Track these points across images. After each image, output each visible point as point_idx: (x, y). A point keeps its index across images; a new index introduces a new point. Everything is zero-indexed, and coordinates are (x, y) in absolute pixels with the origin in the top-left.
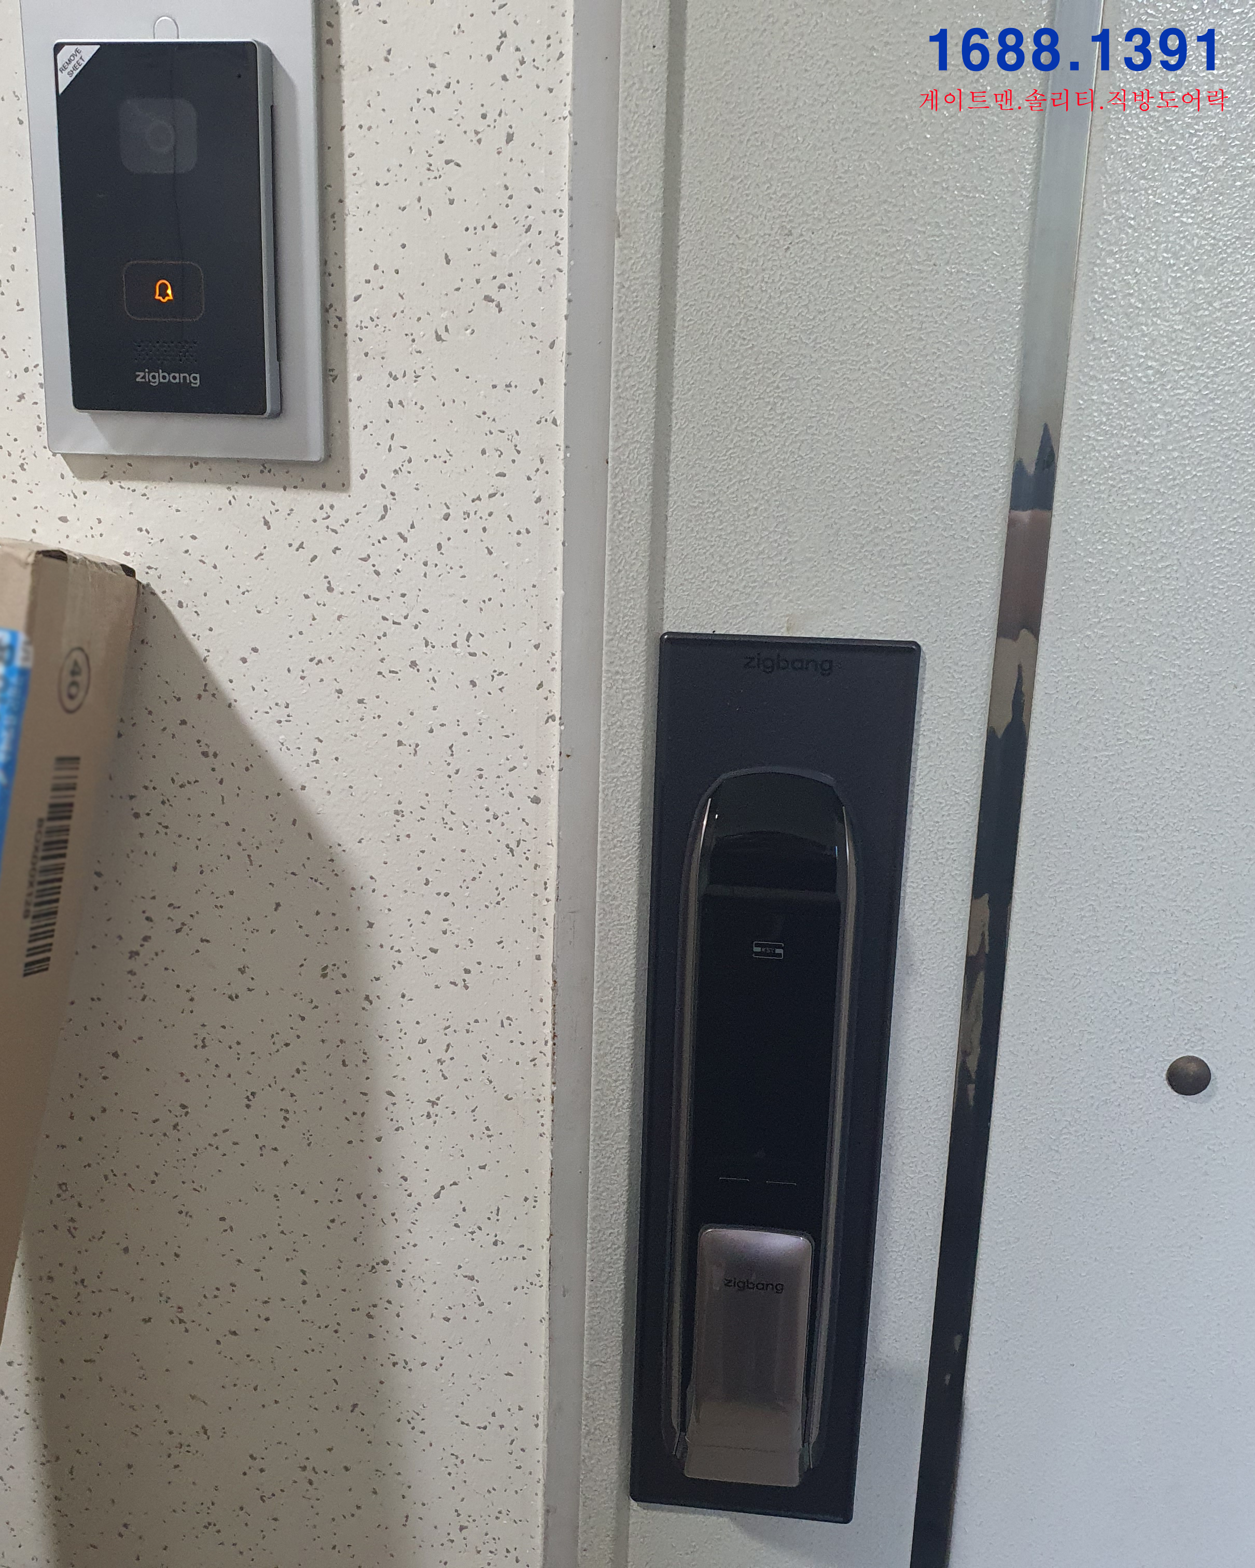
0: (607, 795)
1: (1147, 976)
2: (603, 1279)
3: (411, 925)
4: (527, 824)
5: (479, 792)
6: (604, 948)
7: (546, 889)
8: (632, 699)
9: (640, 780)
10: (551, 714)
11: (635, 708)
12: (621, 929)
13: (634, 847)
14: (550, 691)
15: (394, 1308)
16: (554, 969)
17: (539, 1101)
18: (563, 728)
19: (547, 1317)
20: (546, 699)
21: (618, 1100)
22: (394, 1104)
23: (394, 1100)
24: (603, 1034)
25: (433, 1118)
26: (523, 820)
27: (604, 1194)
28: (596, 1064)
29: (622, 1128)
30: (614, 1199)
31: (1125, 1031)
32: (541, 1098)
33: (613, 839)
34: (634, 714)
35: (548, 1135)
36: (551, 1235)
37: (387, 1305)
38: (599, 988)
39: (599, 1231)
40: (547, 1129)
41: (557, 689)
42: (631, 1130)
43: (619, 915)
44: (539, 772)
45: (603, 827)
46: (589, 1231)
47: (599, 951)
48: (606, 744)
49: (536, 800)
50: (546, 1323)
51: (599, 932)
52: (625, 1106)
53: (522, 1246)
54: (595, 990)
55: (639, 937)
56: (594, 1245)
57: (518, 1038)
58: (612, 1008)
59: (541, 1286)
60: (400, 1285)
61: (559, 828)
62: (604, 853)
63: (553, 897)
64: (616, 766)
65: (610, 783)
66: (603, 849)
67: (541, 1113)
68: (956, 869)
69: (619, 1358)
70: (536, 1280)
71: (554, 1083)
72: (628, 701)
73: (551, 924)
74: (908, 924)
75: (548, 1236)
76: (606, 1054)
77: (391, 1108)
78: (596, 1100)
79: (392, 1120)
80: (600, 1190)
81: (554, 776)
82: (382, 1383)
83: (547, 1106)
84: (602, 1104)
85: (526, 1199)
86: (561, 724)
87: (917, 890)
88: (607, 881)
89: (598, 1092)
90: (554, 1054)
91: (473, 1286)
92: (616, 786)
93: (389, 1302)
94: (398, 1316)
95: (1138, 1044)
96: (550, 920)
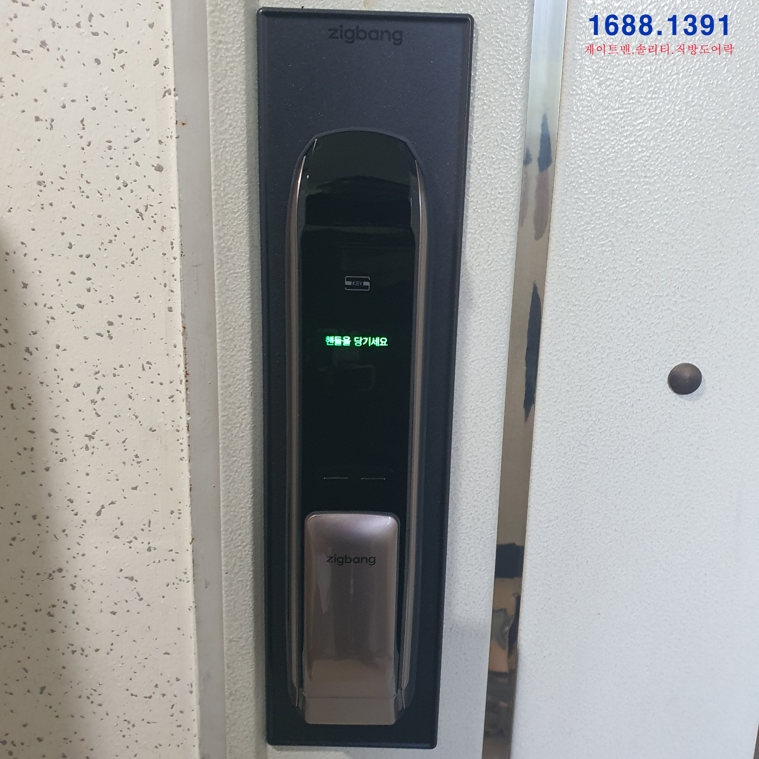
0: (217, 156)
1: (653, 299)
2: (236, 571)
3: (59, 285)
4: (153, 190)
5: (110, 162)
6: (223, 294)
7: (172, 248)
8: (234, 67)
9: (245, 142)
10: (167, 89)
11: (237, 75)
12: (236, 277)
13: (243, 203)
14: (165, 67)
15: (71, 607)
16: (183, 316)
17: (178, 431)
18: (177, 98)
19: (193, 605)
20: (163, 75)
21: (242, 424)
22: (58, 439)
23: (57, 436)
24: (226, 369)
25: (91, 450)
26: (149, 187)
27: (233, 502)
28: (222, 394)
29: (245, 446)
30: (242, 505)
31: (636, 345)
32: (180, 429)
33: (225, 196)
34: (236, 81)
35: (186, 458)
36: (193, 539)
37: (64, 605)
38: (220, 328)
39: (231, 533)
40: (185, 454)
41: (170, 65)
42: (253, 448)
43: (234, 265)
44: (160, 142)
45: (216, 185)
46: (223, 533)
47: (219, 297)
48: (214, 109)
49: (159, 169)
50: (193, 610)
51: (218, 280)
52: (248, 428)
53: (171, 550)
54: (218, 331)
55: (252, 283)
56: (227, 544)
57: (157, 380)
58: (232, 346)
59: (188, 582)
60: (73, 588)
61: (180, 190)
62: (219, 208)
63: (178, 255)
64: (223, 128)
65: (220, 144)
66: (217, 205)
67: (181, 441)
68: (506, 215)
69: (252, 633)
70: (184, 577)
71: (188, 414)
72: (231, 68)
73: (179, 280)
74: (469, 264)
75: (191, 541)
76: (229, 386)
77: (55, 443)
78: (223, 424)
79: (57, 453)
80: (230, 498)
81: (172, 144)
82: (64, 668)
83: (184, 434)
84: (229, 427)
85: (172, 512)
86: (175, 95)
87: (475, 236)
88: (222, 234)
89: (225, 418)
90: (187, 389)
91: (133, 584)
92: (225, 147)
93: (65, 602)
94: (74, 612)
95: (646, 355)
96: (178, 276)
